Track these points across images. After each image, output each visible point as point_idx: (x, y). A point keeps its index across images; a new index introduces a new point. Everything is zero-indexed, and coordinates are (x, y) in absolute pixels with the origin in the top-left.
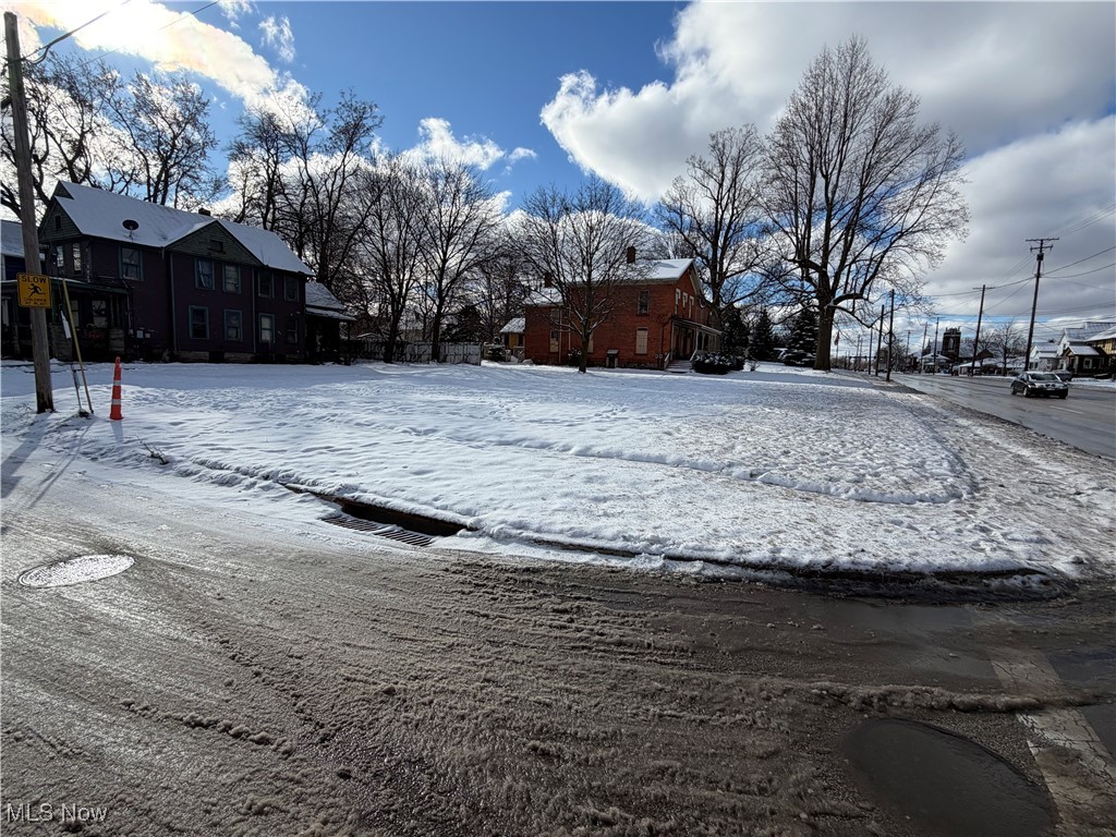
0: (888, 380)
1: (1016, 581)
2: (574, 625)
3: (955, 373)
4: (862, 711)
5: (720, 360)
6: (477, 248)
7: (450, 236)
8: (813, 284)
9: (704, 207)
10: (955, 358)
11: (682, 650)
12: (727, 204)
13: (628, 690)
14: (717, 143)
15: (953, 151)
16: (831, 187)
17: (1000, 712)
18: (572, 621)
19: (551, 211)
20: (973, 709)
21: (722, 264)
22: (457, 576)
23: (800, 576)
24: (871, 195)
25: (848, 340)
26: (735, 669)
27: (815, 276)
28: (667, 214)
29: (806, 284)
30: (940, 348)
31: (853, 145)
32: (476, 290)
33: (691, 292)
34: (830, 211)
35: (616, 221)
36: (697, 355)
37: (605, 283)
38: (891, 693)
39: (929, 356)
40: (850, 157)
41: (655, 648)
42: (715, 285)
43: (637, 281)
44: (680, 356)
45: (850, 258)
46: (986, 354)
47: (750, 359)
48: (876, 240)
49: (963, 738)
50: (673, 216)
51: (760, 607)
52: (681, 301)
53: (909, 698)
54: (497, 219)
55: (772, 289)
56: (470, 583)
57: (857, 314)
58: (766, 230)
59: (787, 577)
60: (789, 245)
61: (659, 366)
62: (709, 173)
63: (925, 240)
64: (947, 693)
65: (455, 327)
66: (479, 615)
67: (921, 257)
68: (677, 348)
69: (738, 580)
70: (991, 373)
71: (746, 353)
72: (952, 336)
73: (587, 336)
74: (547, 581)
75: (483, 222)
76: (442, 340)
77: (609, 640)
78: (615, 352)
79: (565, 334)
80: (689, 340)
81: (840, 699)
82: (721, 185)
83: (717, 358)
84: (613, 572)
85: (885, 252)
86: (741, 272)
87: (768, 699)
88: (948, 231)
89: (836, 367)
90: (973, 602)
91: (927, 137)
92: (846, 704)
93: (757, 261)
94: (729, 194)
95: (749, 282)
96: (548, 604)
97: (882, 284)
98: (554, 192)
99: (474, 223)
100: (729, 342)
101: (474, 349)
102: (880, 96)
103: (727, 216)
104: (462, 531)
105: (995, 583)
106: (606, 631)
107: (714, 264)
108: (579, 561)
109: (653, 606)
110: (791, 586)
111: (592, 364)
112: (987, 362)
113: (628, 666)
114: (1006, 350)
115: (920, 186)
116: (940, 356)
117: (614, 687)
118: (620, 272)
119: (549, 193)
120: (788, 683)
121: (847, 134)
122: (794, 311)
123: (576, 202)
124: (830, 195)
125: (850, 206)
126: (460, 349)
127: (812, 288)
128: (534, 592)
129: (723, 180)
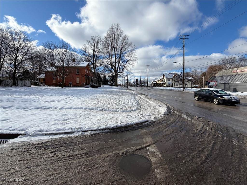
0: (128, 88)
1: (146, 123)
2: (56, 155)
3: (138, 87)
4: (122, 156)
5: (96, 85)
6: (28, 54)
7: (18, 51)
8: (114, 69)
9: (91, 51)
10: (138, 84)
11: (85, 153)
12: (96, 52)
13: (71, 168)
14: (93, 38)
15: (135, 47)
16: (115, 51)
17: (144, 148)
18: (56, 154)
19: (51, 47)
20: (140, 149)
21: (95, 64)
22: (17, 150)
23: (111, 130)
24: (122, 53)
25: (120, 81)
26: (97, 154)
27: (114, 68)
28: (82, 52)
29: (112, 69)
30: (135, 82)
31: (119, 43)
32: (28, 66)
33: (89, 70)
34: (116, 55)
35: (70, 52)
36: (91, 83)
37: (68, 67)
38: (127, 150)
39: (134, 84)
40: (118, 46)
41: (79, 155)
42: (94, 68)
43: (76, 67)
44: (87, 84)
45: (120, 65)
46: (142, 83)
47: (103, 84)
48: (124, 62)
49: (138, 155)
50: (84, 53)
51: (103, 139)
52: (87, 71)
53: (130, 150)
54: (34, 48)
55: (106, 70)
56: (22, 151)
57: (122, 76)
58: (104, 58)
59: (109, 130)
60: (109, 61)
61: (82, 86)
62: (91, 44)
63: (131, 62)
64: (136, 147)
65: (21, 76)
66: (24, 160)
67: (131, 65)
68: (86, 82)
69: (99, 133)
70: (143, 86)
71: (102, 83)
72: (137, 80)
73: (63, 79)
74: (49, 145)
75: (30, 48)
76: (17, 80)
77: (66, 156)
78: (71, 83)
79: (57, 79)
80: (89, 80)
81: (118, 154)
82: (94, 47)
83: (95, 84)
84: (68, 138)
85: (125, 64)
86: (99, 66)
87: (104, 159)
88: (135, 61)
89: (119, 86)
90: (140, 128)
91: (131, 44)
92: (119, 155)
93: (103, 64)
94: (96, 49)
95: (101, 68)
96: (48, 151)
97: (125, 70)
98: (52, 43)
99: (27, 48)
100: (98, 81)
101: (28, 82)
102: (123, 35)
103: (96, 54)
104: (20, 136)
105: (143, 124)
106: (65, 154)
107: (94, 64)
108: (59, 137)
109: (79, 144)
110: (110, 132)
111: (65, 86)
112: (142, 84)
113: (71, 162)
114: (145, 82)
115: (130, 53)
116: (136, 84)
117: (67, 169)
118: (71, 64)
119: (51, 43)
120: (108, 154)
121: (118, 41)
122: (110, 75)
123: (58, 46)
124: (115, 52)
125: (119, 55)
126: (23, 82)
127: (113, 70)
128: (44, 149)
129: (94, 46)
